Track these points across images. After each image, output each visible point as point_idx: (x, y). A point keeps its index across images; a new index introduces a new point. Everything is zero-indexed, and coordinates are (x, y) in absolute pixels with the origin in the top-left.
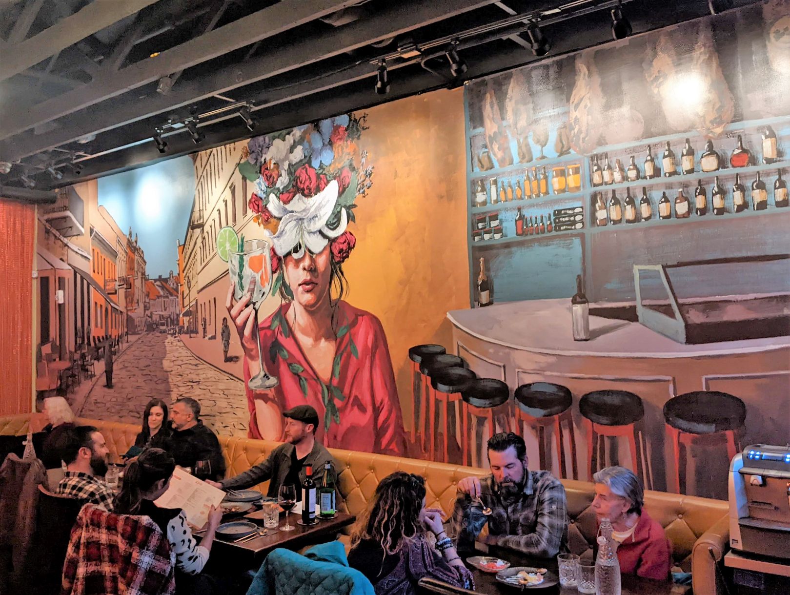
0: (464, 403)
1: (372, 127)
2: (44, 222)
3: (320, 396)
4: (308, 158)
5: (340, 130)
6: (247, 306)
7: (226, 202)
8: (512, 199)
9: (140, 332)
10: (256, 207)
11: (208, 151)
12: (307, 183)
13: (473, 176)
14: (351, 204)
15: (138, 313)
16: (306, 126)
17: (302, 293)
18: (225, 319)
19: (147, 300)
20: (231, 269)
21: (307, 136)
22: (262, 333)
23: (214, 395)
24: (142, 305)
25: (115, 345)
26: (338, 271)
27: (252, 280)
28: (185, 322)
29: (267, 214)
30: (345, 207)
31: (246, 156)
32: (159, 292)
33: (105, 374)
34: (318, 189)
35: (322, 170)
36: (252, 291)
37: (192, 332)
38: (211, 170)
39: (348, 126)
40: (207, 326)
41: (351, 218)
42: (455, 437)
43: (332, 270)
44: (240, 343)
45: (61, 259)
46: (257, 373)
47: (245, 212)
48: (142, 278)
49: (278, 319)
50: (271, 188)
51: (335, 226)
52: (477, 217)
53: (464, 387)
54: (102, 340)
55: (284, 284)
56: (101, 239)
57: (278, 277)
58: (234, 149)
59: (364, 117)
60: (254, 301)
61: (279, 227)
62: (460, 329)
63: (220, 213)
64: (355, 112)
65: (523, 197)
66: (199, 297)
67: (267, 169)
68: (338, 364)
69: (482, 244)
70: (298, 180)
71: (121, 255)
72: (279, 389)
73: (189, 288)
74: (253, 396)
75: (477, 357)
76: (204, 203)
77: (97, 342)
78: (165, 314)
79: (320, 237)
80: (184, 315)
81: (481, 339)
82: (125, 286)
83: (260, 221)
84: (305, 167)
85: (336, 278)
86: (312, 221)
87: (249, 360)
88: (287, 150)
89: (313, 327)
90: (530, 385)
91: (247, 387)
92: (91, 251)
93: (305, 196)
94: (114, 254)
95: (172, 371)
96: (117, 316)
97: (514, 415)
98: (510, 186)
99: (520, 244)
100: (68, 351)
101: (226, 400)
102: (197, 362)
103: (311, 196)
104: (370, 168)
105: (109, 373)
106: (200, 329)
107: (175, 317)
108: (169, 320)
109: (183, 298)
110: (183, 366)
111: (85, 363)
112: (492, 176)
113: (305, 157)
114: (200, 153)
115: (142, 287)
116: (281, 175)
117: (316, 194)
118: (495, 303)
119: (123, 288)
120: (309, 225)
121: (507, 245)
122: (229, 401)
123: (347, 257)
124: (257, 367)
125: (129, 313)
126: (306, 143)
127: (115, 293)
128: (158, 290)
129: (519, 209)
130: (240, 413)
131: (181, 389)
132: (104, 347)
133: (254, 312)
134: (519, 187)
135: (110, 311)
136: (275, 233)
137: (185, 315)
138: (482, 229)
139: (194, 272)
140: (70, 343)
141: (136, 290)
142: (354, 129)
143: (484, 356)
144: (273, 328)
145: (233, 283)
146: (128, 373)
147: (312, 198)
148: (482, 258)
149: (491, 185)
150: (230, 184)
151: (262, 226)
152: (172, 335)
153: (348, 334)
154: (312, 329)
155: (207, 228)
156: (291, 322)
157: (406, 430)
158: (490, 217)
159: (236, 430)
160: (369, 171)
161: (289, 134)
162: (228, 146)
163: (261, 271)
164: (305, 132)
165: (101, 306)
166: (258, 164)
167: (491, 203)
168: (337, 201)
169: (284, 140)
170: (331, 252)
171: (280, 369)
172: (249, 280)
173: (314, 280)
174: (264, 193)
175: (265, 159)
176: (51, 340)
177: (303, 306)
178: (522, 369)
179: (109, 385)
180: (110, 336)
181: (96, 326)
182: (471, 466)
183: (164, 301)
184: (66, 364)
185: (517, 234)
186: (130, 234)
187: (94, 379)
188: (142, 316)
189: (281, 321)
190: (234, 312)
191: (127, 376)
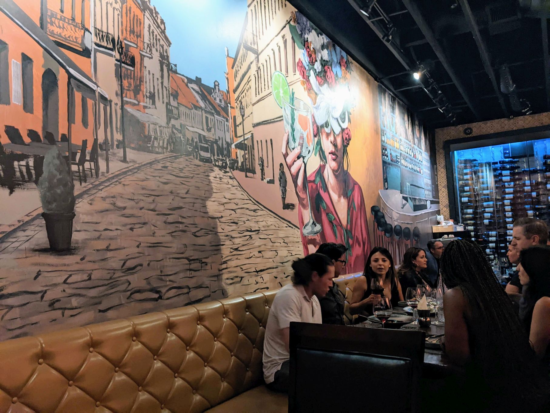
3: (343, 237)
5: (343, 60)
6: (298, 158)
7: (279, 47)
8: (389, 144)
10: (302, 73)
15: (152, 116)
17: (331, 160)
18: (281, 165)
19: (174, 103)
21: (330, 47)
22: (310, 185)
23: (275, 244)
24: (161, 106)
26: (346, 152)
28: (238, 156)
29: (310, 85)
30: (347, 112)
31: (294, 21)
32: (197, 101)
35: (337, 78)
37: (250, 170)
41: (349, 120)
43: (343, 150)
44: (296, 192)
46: (308, 221)
47: (294, 71)
48: (161, 63)
49: (319, 176)
50: (311, 65)
52: (383, 147)
53: (384, 228)
55: (321, 149)
57: (318, 142)
58: (285, 5)
61: (317, 102)
66: (255, 131)
67: (309, 47)
68: (349, 215)
69: (385, 160)
70: (326, 74)
72: (322, 233)
75: (386, 213)
79: (337, 123)
80: (236, 147)
83: (305, 87)
84: (329, 68)
85: (345, 156)
86: (334, 110)
87: (303, 209)
88: (320, 45)
89: (337, 187)
91: (302, 234)
95: (222, 217)
99: (392, 165)
101: (286, 249)
107: (224, 146)
109: (236, 126)
110: (238, 211)
113: (329, 61)
116: (317, 61)
120: (332, 112)
122: (289, 249)
123: (349, 145)
124: (308, 215)
126: (329, 52)
128: (195, 97)
129: (390, 150)
131: (237, 241)
133: (303, 165)
136: (314, 104)
138: (384, 153)
139: (248, 100)
144: (317, 183)
145: (287, 132)
148: (385, 167)
149: (385, 134)
150: (282, 34)
151: (306, 92)
152: (221, 168)
153: (351, 195)
154: (337, 189)
156: (327, 180)
166: (303, 38)
167: (385, 142)
169: (318, 36)
170: (342, 138)
171: (322, 218)
173: (336, 153)
174: (307, 65)
175: (307, 38)
177: (332, 170)
185: (391, 160)
189: (321, 178)
190: (289, 159)
191: (125, 225)
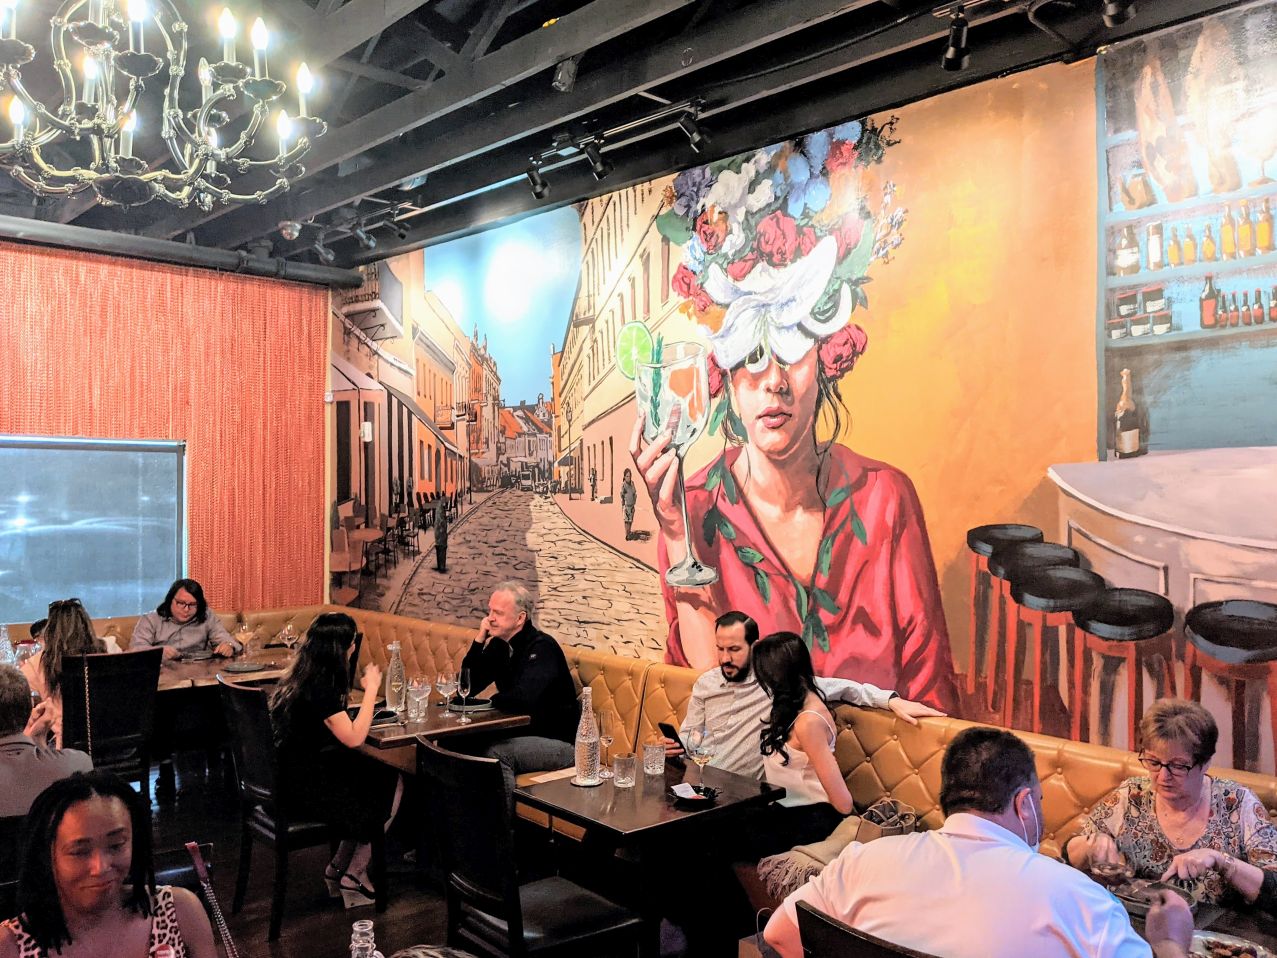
0: (1079, 632)
1: (908, 140)
2: (342, 318)
3: (793, 604)
4: (780, 201)
5: (843, 148)
6: (665, 451)
7: (632, 281)
8: (1194, 261)
9: (489, 489)
10: (685, 287)
11: (605, 198)
12: (779, 243)
13: (1111, 219)
14: (860, 275)
15: (487, 459)
16: (782, 144)
17: (763, 431)
18: (627, 471)
19: (502, 440)
20: (640, 392)
21: (781, 163)
22: (691, 495)
23: (608, 591)
24: (493, 447)
25: (451, 507)
26: (832, 393)
27: (675, 408)
28: (562, 475)
29: (704, 299)
30: (849, 281)
31: (670, 203)
32: (521, 428)
33: (435, 551)
34: (799, 252)
35: (807, 220)
36: (676, 427)
37: (574, 490)
38: (609, 229)
39: (860, 141)
40: (598, 482)
41: (858, 300)
42: (1055, 687)
43: (820, 392)
44: (652, 511)
45: (369, 375)
46: (682, 560)
47: (665, 297)
48: (494, 405)
49: (719, 474)
50: (711, 254)
51: (827, 315)
52: (1118, 295)
53: (1078, 602)
54: (430, 499)
55: (731, 416)
56: (429, 344)
57: (720, 404)
58: (650, 191)
59: (891, 123)
60: (677, 443)
61: (724, 321)
62: (1077, 499)
63: (622, 300)
64: (873, 116)
65: (1218, 256)
66: (585, 435)
67: (706, 223)
68: (828, 552)
69: (1127, 343)
70: (762, 239)
71: (462, 369)
72: (720, 588)
73: (569, 421)
74: (673, 597)
75: (1109, 549)
76: (596, 283)
77: (423, 502)
78: (531, 461)
79: (799, 334)
80: (560, 464)
81: (1117, 518)
82: (467, 417)
83: (691, 310)
84: (776, 216)
85: (826, 404)
86: (785, 308)
87: (668, 539)
88: (744, 189)
89: (782, 487)
90: (1220, 603)
91: (664, 582)
92: (414, 361)
93: (774, 266)
94: (451, 368)
95: (540, 550)
96: (454, 462)
97: (1181, 657)
98: (1191, 237)
99: (1210, 344)
100: (378, 515)
101: (628, 601)
102: (581, 538)
103: (785, 266)
104: (899, 213)
105: (441, 549)
106: (587, 486)
107: (547, 467)
108: (536, 470)
109: (560, 437)
110: (558, 543)
111: (405, 533)
112: (1152, 218)
113: (777, 198)
114: (590, 201)
115: (494, 419)
116: (731, 232)
117: (793, 261)
118: (1150, 452)
119: (464, 420)
120: (779, 316)
121: (1182, 346)
122: (632, 601)
123: (849, 368)
124: (681, 550)
125: (474, 459)
126: (779, 176)
127: (452, 427)
128: (519, 424)
129: (1209, 279)
130: (651, 622)
131: (556, 579)
132: (434, 510)
133: (677, 460)
134: (1210, 237)
135: (442, 456)
136: (716, 331)
137: (563, 463)
138: (1128, 315)
139: (577, 396)
140: (381, 503)
141: (484, 423)
142: (872, 145)
143: (1124, 548)
144: (710, 488)
145: (642, 414)
146: (472, 551)
147: (788, 268)
148: (1125, 370)
149: (1148, 234)
150: (640, 251)
151: (694, 318)
152: (541, 494)
153: (848, 500)
154: (780, 492)
155: (600, 324)
156: (741, 478)
157: (957, 670)
158: (1144, 294)
159: (644, 648)
160: (898, 217)
161: (747, 160)
162: (638, 187)
163: (690, 395)
164: (778, 156)
165: (430, 447)
166: (691, 215)
167: (1147, 267)
168: (834, 272)
169: (738, 172)
170: (820, 361)
171: (721, 556)
172: (669, 410)
173: (785, 408)
174: (700, 263)
175: (703, 206)
176: (353, 497)
177: (764, 452)
178: (1203, 574)
179: (441, 568)
180: (444, 494)
181: (422, 477)
182: (1088, 742)
183: (529, 441)
184: (375, 534)
185: (1203, 326)
186: (476, 335)
187: (418, 558)
188: (495, 463)
189: (723, 477)
190: (642, 460)
191: (470, 555)
